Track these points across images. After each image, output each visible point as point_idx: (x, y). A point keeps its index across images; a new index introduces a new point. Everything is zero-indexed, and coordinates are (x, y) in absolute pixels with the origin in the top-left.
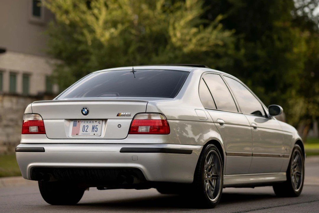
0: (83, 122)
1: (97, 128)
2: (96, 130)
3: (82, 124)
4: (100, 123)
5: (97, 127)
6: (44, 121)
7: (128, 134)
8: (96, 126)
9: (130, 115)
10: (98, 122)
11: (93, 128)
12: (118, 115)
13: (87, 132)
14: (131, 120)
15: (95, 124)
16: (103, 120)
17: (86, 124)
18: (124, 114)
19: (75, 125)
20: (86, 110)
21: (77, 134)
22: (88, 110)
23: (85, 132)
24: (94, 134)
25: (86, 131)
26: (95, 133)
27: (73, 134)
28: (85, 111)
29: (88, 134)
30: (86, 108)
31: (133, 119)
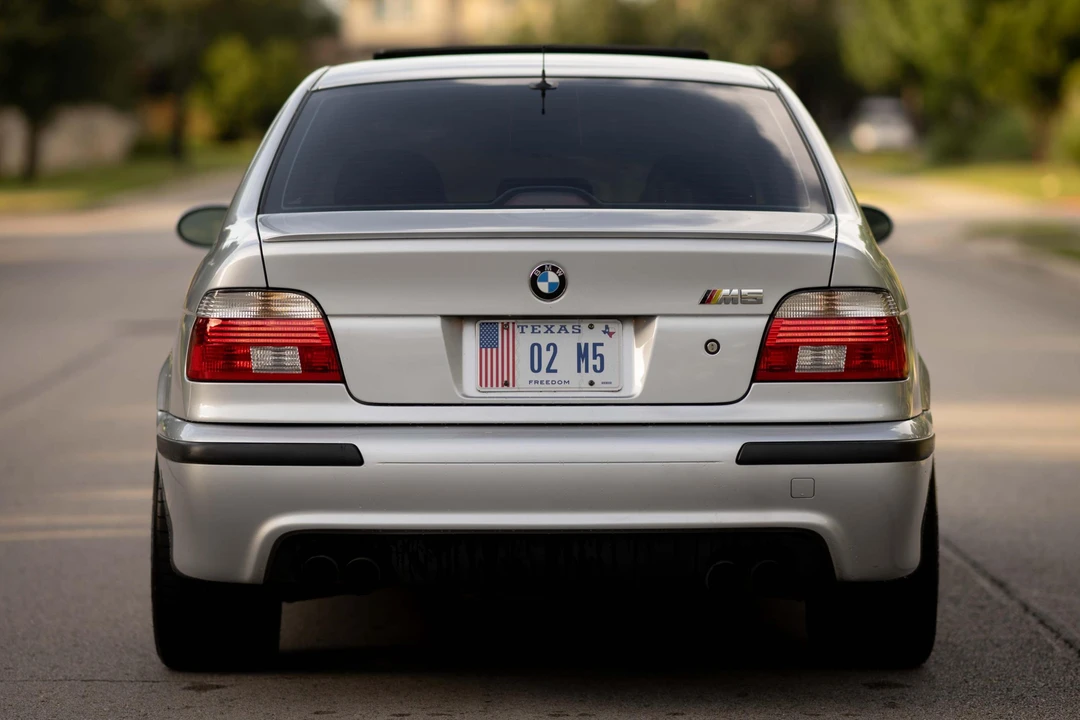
0: (530, 329)
1: (601, 356)
2: (597, 362)
3: (524, 340)
4: (611, 334)
5: (599, 350)
6: (334, 323)
7: (754, 379)
8: (595, 345)
9: (758, 300)
10: (600, 326)
11: (582, 354)
12: (706, 300)
13: (555, 371)
14: (766, 320)
15: (589, 336)
16: (622, 319)
17: (544, 339)
18: (735, 291)
19: (487, 342)
20: (553, 278)
21: (506, 384)
22: (563, 279)
23: (543, 375)
24: (592, 383)
25: (549, 370)
26: (592, 375)
27: (484, 380)
28: (549, 281)
29: (560, 382)
30: (554, 269)
31: (772, 316)
